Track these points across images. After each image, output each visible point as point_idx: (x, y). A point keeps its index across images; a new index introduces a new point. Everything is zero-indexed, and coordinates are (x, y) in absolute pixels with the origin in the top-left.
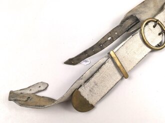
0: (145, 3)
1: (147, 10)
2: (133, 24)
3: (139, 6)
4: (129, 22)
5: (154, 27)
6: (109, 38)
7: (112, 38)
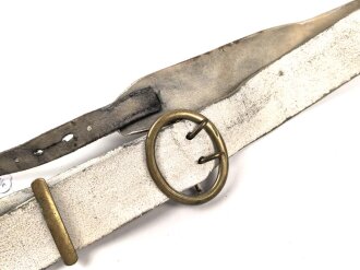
0: (199, 61)
1: (196, 84)
2: (140, 115)
3: (179, 68)
4: (132, 106)
5: (190, 137)
6: (68, 138)
7: (75, 138)
